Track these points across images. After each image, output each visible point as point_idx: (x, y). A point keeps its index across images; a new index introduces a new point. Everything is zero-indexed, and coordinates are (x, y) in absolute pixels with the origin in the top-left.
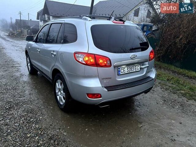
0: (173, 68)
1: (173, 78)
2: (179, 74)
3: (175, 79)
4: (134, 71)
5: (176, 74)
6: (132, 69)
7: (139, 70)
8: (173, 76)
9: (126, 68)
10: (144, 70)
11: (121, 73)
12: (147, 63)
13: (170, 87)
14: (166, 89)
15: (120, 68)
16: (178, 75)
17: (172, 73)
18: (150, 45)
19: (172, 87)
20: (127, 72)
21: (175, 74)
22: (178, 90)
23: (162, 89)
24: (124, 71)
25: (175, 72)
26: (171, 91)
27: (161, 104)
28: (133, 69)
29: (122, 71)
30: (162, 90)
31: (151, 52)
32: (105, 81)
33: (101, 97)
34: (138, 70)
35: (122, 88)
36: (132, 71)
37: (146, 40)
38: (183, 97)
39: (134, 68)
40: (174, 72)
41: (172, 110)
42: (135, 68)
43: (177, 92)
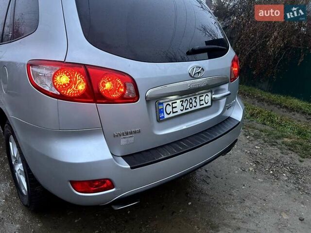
0: (258, 92)
1: (261, 111)
2: (271, 103)
3: (265, 113)
4: (198, 107)
5: (266, 104)
6: (193, 102)
7: (209, 104)
8: (261, 107)
9: (178, 101)
10: (219, 103)
11: (166, 116)
12: (226, 86)
13: (261, 131)
14: (256, 137)
15: (162, 104)
16: (268, 105)
17: (258, 102)
18: (231, 46)
19: (265, 131)
20: (182, 110)
21: (264, 105)
22: (279, 138)
23: (247, 136)
24: (175, 110)
25: (263, 100)
26: (266, 139)
27: (252, 171)
28: (195, 102)
29: (169, 109)
30: (248, 139)
31: (234, 60)
32: (123, 142)
33: (112, 186)
34: (206, 103)
35: (170, 155)
36: (193, 108)
37: (223, 35)
38: (289, 152)
39: (198, 101)
40: (261, 100)
41: (275, 185)
42: (200, 101)
43: (278, 141)
